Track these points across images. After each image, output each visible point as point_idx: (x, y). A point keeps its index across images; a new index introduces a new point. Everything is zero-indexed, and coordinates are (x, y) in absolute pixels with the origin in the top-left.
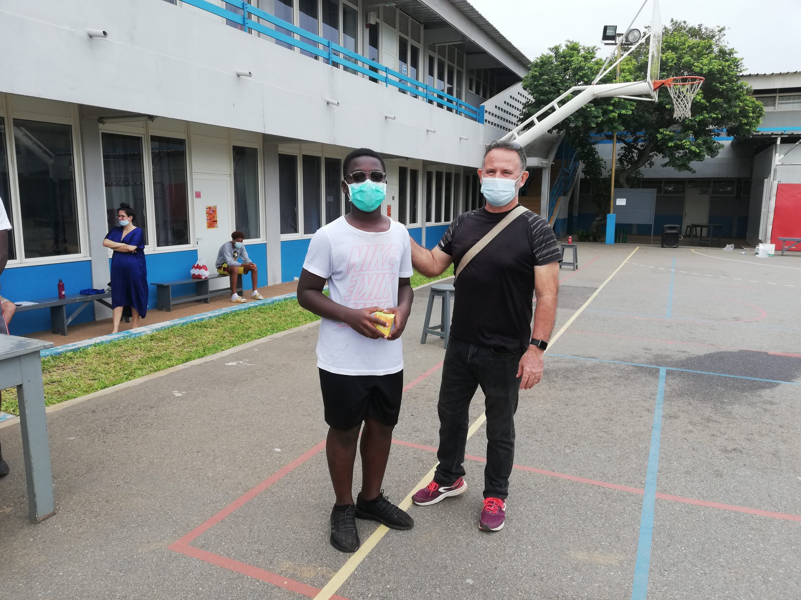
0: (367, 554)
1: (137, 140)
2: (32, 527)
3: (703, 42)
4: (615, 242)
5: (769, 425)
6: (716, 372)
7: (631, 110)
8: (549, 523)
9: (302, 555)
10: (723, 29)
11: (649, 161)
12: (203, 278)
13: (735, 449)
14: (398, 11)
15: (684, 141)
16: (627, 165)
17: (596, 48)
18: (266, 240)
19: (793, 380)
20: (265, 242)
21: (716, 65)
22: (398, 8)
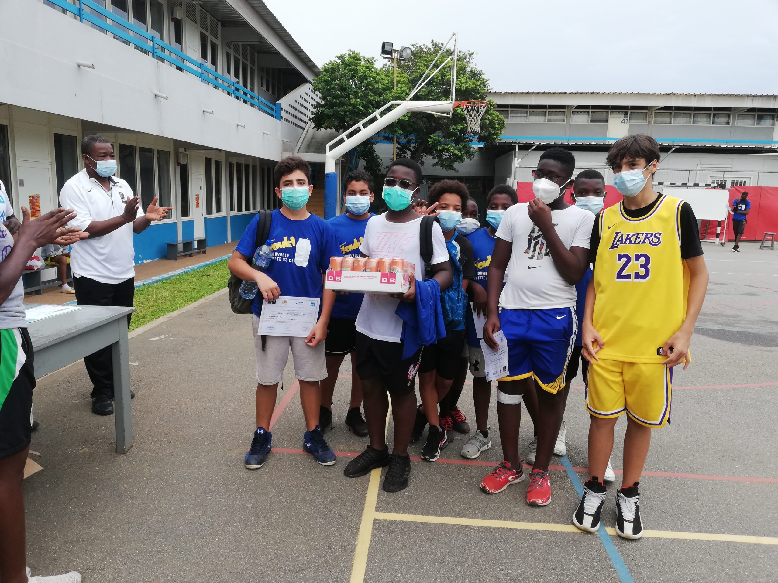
3: (459, 63)
7: (408, 117)
9: (346, 441)
10: (473, 54)
12: (36, 268)
15: (449, 145)
17: (374, 59)
22: (199, 5)
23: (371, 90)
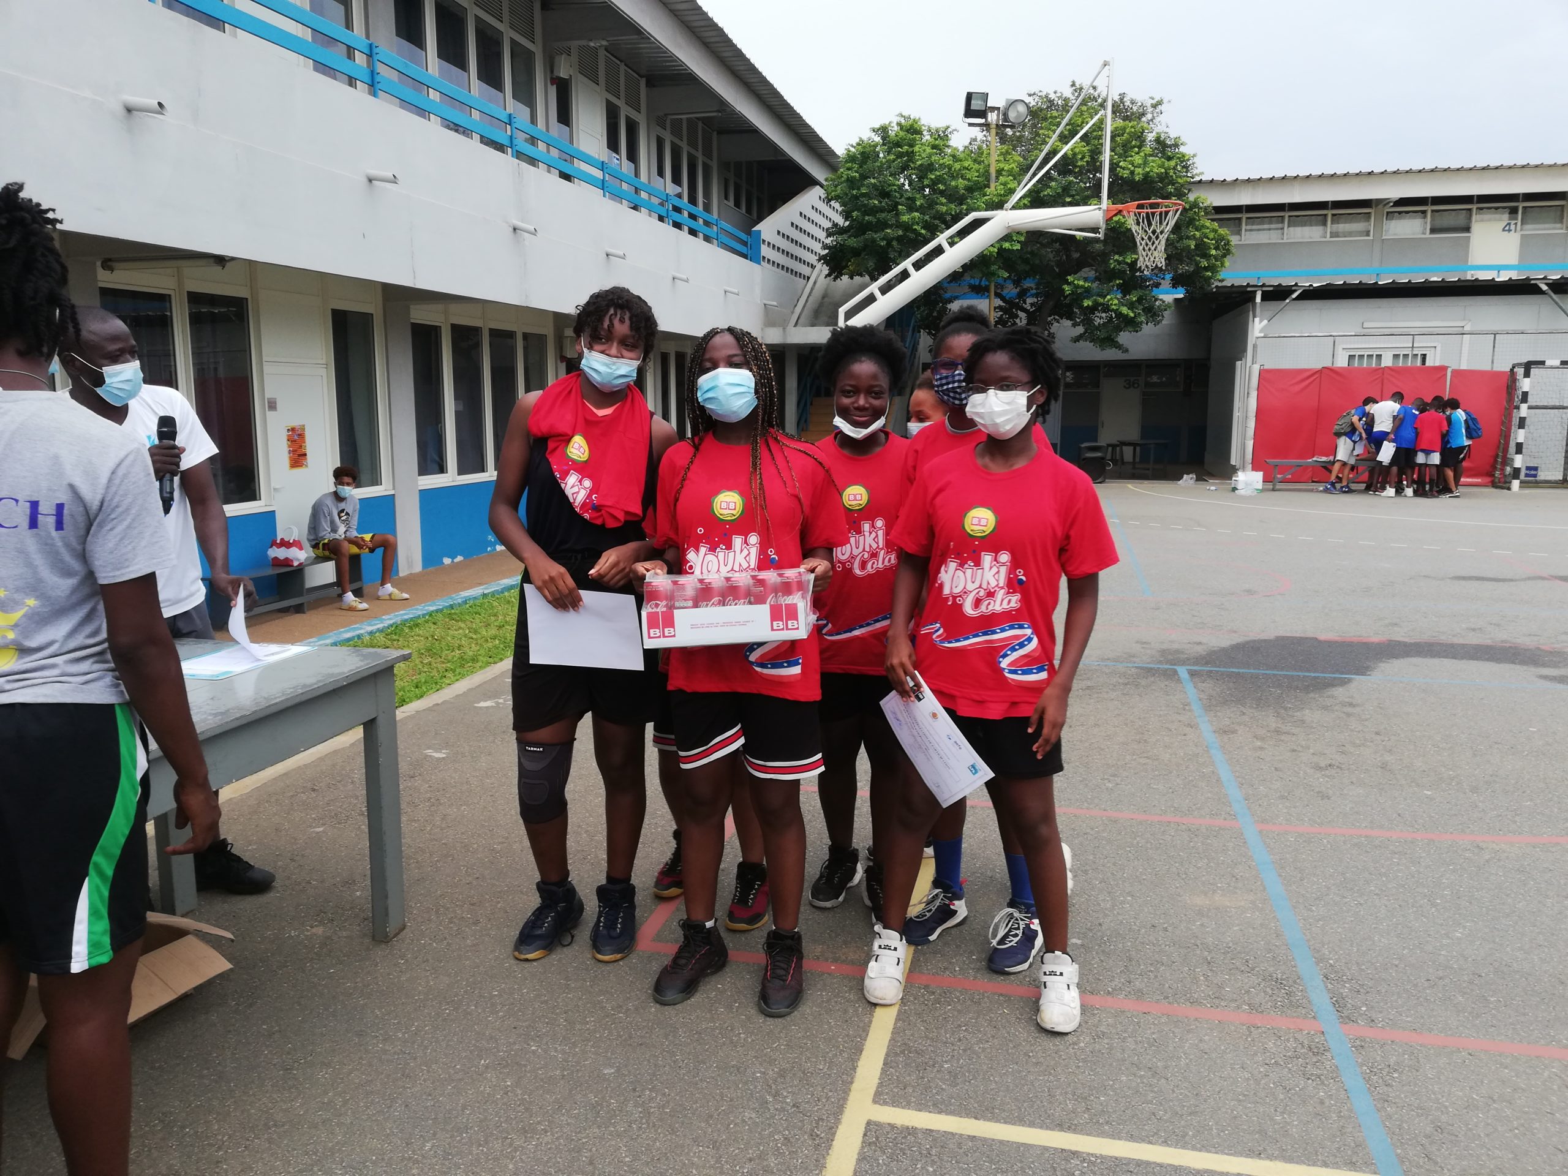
1: (163, 299)
3: (1130, 125)
5: (1361, 732)
6: (1259, 669)
7: (1018, 242)
8: (1138, 870)
9: (830, 936)
10: (1160, 103)
12: (296, 564)
14: (602, 53)
15: (1109, 297)
17: (949, 130)
18: (394, 489)
19: (1369, 673)
20: (392, 492)
21: (1155, 167)
22: (605, 49)
23: (942, 193)
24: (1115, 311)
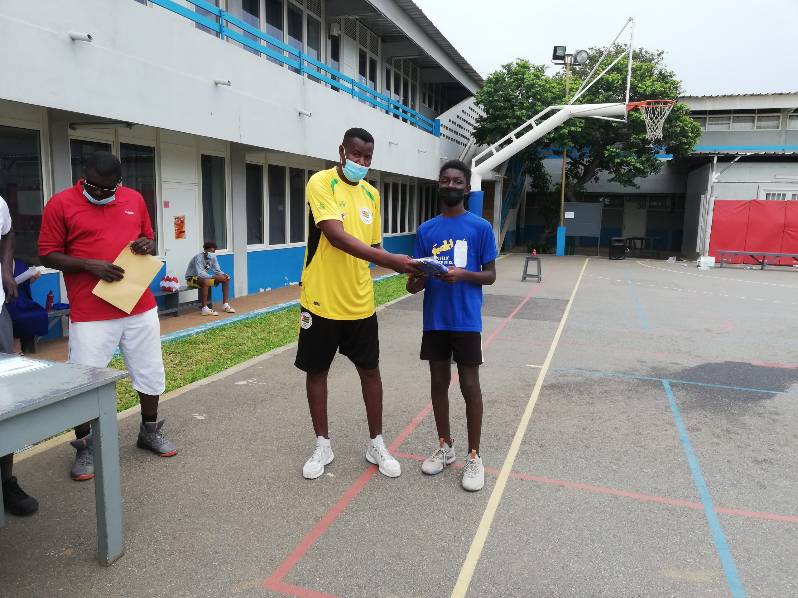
0: (468, 583)
1: (106, 147)
2: (103, 570)
3: (645, 64)
4: (566, 253)
5: (784, 435)
6: (715, 384)
7: (580, 127)
8: (630, 542)
9: (404, 587)
10: (662, 53)
11: (595, 177)
12: (174, 290)
13: (764, 460)
14: (358, 24)
15: (629, 158)
16: (573, 180)
17: (545, 67)
18: (233, 251)
19: (786, 390)
20: (232, 253)
21: (658, 87)
22: (358, 21)
24: (633, 166)
